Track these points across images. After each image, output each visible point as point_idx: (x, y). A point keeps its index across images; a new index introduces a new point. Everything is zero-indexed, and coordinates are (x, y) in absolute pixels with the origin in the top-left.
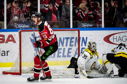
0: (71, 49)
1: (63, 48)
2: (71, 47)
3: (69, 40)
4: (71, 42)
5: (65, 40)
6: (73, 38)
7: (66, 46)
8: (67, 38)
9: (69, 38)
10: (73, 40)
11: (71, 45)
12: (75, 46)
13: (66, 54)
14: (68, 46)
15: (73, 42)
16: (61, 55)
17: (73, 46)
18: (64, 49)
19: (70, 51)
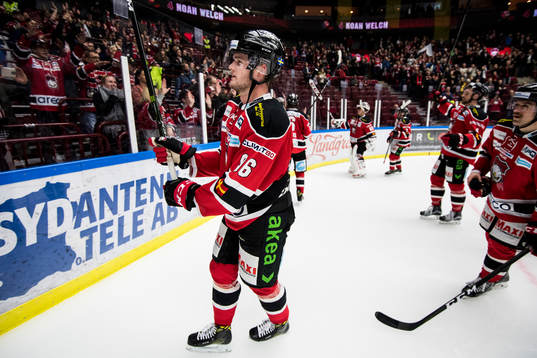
0: (141, 212)
1: (115, 218)
2: (140, 208)
3: (133, 190)
4: (140, 192)
5: (121, 193)
6: (144, 181)
7: (127, 208)
8: (126, 186)
9: (131, 184)
10: (143, 186)
11: (140, 203)
12: (152, 200)
13: (128, 231)
14: (133, 208)
15: (144, 191)
16: (114, 239)
17: (145, 202)
18: (121, 220)
19: (139, 218)
